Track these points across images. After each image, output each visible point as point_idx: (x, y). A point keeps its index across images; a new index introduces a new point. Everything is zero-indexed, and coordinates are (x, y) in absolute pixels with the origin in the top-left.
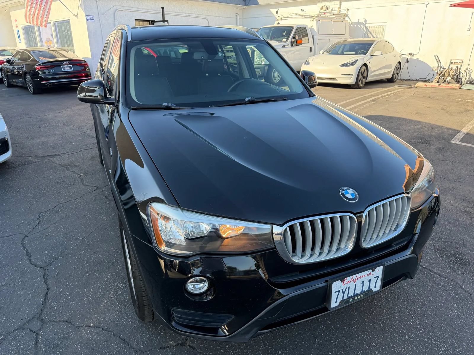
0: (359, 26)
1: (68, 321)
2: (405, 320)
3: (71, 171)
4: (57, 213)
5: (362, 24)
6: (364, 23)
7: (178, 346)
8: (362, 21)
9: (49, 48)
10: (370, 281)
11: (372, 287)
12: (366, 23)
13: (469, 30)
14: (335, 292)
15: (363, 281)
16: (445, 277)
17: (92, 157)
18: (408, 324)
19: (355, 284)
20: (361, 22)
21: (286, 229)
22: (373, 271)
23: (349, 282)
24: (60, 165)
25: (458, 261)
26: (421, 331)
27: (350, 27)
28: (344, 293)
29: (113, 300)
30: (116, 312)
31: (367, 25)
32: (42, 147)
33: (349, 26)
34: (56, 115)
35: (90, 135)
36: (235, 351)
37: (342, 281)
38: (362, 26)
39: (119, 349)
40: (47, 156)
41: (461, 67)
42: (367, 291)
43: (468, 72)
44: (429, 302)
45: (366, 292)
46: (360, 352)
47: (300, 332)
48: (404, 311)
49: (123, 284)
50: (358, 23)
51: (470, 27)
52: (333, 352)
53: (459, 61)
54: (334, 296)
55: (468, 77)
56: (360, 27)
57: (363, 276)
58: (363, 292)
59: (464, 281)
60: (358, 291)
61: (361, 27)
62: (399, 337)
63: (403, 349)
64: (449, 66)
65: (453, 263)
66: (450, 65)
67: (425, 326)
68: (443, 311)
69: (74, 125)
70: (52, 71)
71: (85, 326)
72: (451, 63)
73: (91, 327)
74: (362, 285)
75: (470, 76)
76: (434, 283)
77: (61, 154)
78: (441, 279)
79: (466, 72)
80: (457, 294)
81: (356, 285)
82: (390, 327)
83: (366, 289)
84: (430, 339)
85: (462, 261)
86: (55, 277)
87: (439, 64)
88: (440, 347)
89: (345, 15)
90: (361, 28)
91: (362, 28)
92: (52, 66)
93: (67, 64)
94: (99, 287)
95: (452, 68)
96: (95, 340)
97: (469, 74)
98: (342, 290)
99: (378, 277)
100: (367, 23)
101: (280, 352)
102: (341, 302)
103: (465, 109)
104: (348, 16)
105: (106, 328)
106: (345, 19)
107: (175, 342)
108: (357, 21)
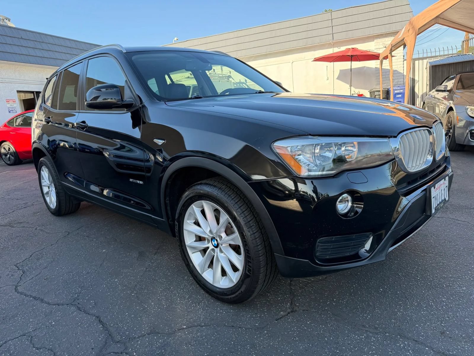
0: (241, 85)
3: (19, 227)
4: (38, 260)
5: (243, 83)
7: (291, 314)
11: (445, 196)
12: (246, 83)
13: (328, 80)
14: (433, 198)
15: (442, 190)
19: (439, 191)
20: (242, 82)
22: (445, 181)
23: (437, 189)
28: (436, 200)
29: (186, 303)
30: (200, 311)
31: (247, 84)
37: (434, 188)
45: (443, 200)
47: (381, 273)
51: (328, 77)
54: (432, 202)
57: (441, 185)
59: (456, 217)
61: (243, 85)
63: (463, 261)
67: (461, 245)
68: (462, 235)
71: (178, 330)
74: (442, 193)
80: (459, 224)
82: (440, 252)
86: (95, 306)
89: (228, 76)
94: (159, 299)
96: (202, 336)
98: (435, 196)
99: (447, 186)
100: (247, 82)
101: (381, 290)
102: (435, 208)
104: (231, 77)
105: (203, 324)
106: (229, 79)
107: (285, 312)
108: (239, 81)
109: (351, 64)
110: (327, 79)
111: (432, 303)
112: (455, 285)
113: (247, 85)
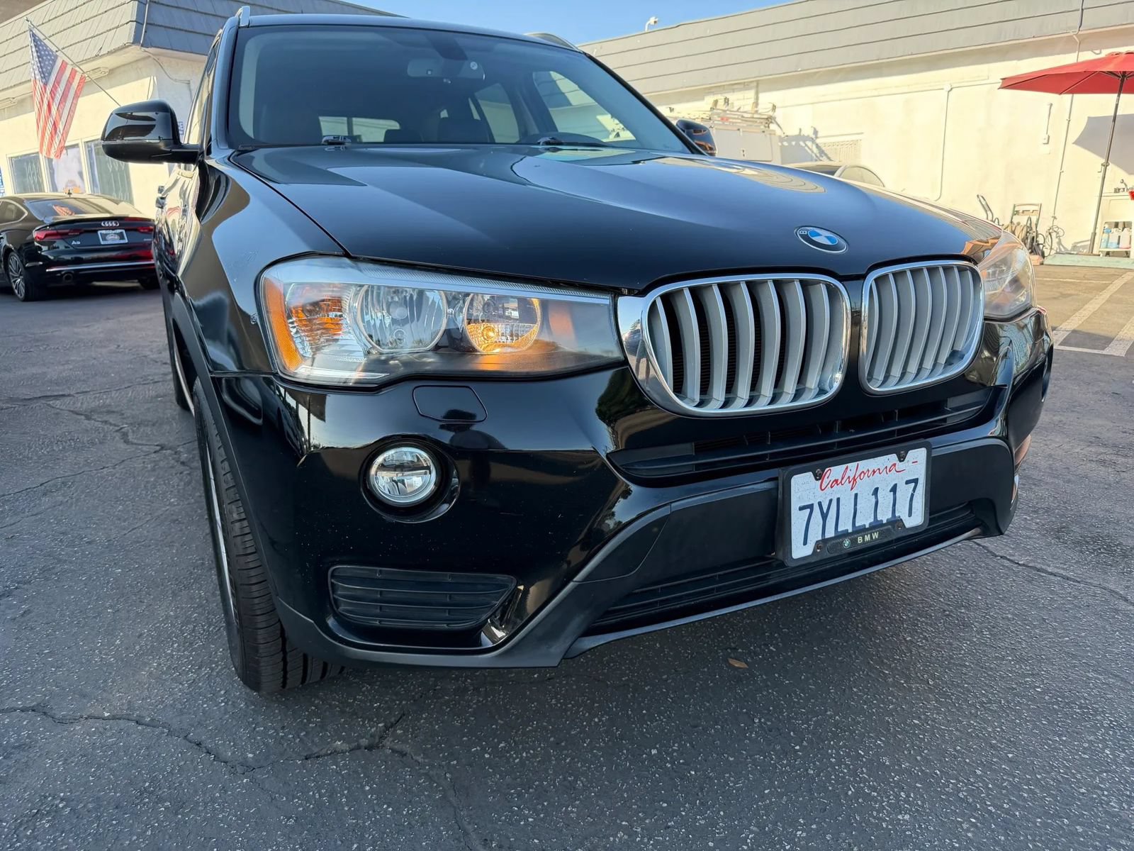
0: (802, 143)
1: (40, 709)
2: (991, 668)
3: (98, 421)
4: (45, 494)
5: (806, 138)
6: (814, 136)
7: (358, 752)
8: (808, 132)
9: (69, 194)
10: (894, 489)
11: (902, 513)
12: (817, 138)
13: (1048, 143)
14: (801, 509)
15: (876, 490)
16: (1079, 580)
17: (157, 396)
18: (1000, 676)
19: (854, 491)
20: (806, 135)
21: (654, 304)
22: (900, 461)
23: (836, 481)
24: (70, 411)
25: (1104, 548)
26: (1039, 690)
27: (782, 146)
28: (824, 516)
29: (178, 659)
30: (183, 685)
31: (818, 141)
32: (29, 383)
33: (780, 144)
34: (76, 330)
35: (158, 360)
36: (524, 755)
37: (818, 477)
38: (809, 144)
39: (182, 763)
40: (40, 397)
41: (1038, 220)
42: (889, 522)
43: (1054, 235)
44: (1048, 631)
45: (885, 525)
46: (881, 740)
47: (708, 704)
48: (984, 651)
49: (209, 627)
50: (800, 137)
51: (1049, 137)
52: (805, 743)
53: (1032, 208)
54: (798, 520)
55: (1055, 246)
56: (804, 145)
57: (874, 472)
58: (876, 525)
59: (1127, 587)
60: (865, 520)
61: (806, 145)
62: (982, 703)
63: (998, 729)
64: (1012, 218)
65: (1093, 553)
66: (1014, 217)
67: (1047, 679)
68: (1089, 646)
69: (119, 346)
70: (74, 243)
71: (86, 719)
72: (1016, 213)
73: (104, 719)
74: (874, 500)
75: (1060, 243)
76: (1052, 592)
77: (78, 393)
78: (1070, 585)
79: (1050, 234)
80: (1117, 611)
81: (856, 495)
82: (952, 685)
83: (884, 516)
84: (1067, 703)
85: (1115, 548)
86: (17, 619)
87: (989, 212)
88: (1097, 720)
89: (767, 119)
90: (806, 148)
91: (809, 148)
92: (75, 231)
93: (113, 228)
94: (141, 635)
95: (1019, 224)
96: (110, 747)
97: (1057, 240)
98: (820, 504)
99: (916, 481)
100: (819, 135)
101: (654, 752)
102: (818, 544)
103: (1061, 293)
104: (775, 121)
105: (149, 719)
106: (769, 127)
107: (349, 743)
108: (797, 133)
109: (1118, 100)
110: (1046, 141)
111: (752, 832)
112: (888, 797)
113: (818, 146)
